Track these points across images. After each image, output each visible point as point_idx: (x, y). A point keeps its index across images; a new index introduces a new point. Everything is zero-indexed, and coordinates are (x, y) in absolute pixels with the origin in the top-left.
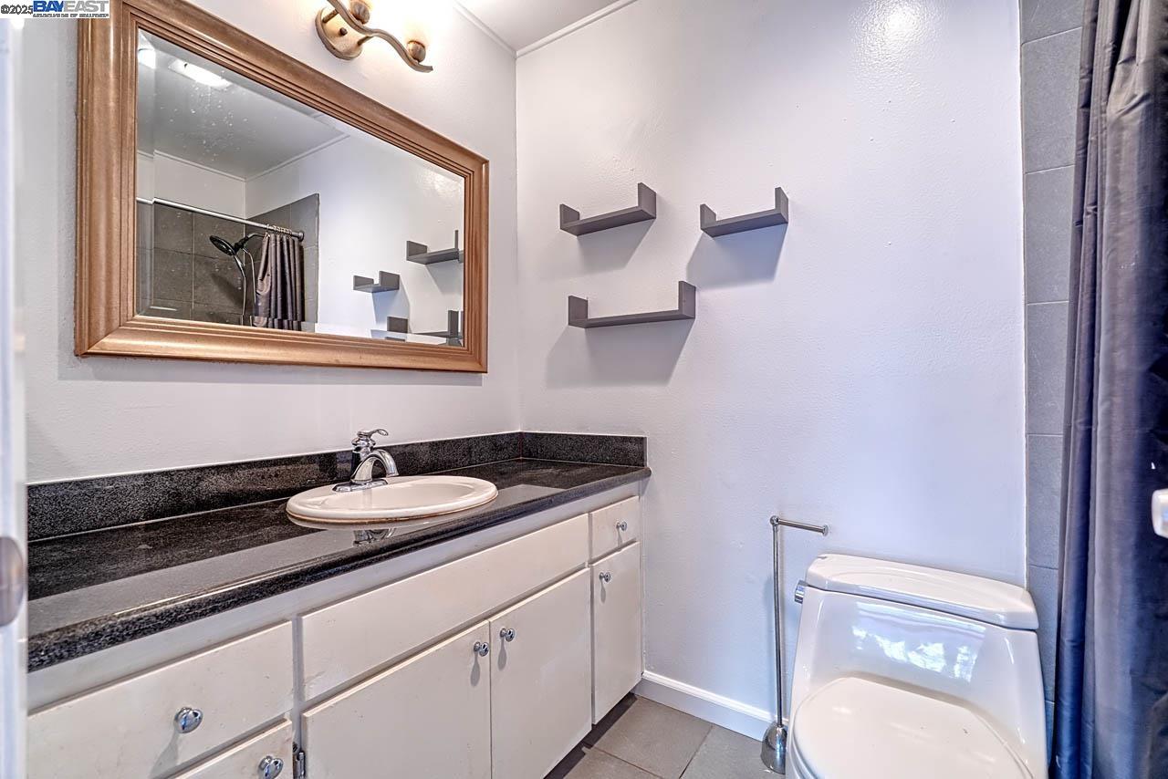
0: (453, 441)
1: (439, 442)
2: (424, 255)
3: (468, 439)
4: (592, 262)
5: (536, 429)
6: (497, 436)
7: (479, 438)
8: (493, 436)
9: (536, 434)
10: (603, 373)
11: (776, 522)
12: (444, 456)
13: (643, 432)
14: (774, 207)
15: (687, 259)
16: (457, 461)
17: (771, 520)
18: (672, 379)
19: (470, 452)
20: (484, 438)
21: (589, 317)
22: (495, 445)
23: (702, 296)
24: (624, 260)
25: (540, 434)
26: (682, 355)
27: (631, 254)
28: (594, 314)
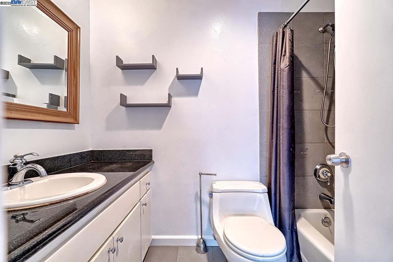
0: (62, 156)
1: (56, 157)
2: (29, 64)
3: (70, 155)
4: (128, 81)
5: (100, 148)
6: (82, 152)
7: (74, 154)
8: (81, 152)
9: (101, 150)
10: (133, 125)
11: (201, 174)
12: (58, 164)
13: (151, 148)
14: (200, 74)
15: (168, 86)
16: (64, 166)
17: (199, 174)
18: (163, 128)
19: (70, 161)
20: (77, 154)
21: (127, 103)
22: (82, 156)
23: (174, 100)
24: (143, 83)
25: (103, 150)
26: (166, 119)
27: (146, 81)
28: (129, 102)
